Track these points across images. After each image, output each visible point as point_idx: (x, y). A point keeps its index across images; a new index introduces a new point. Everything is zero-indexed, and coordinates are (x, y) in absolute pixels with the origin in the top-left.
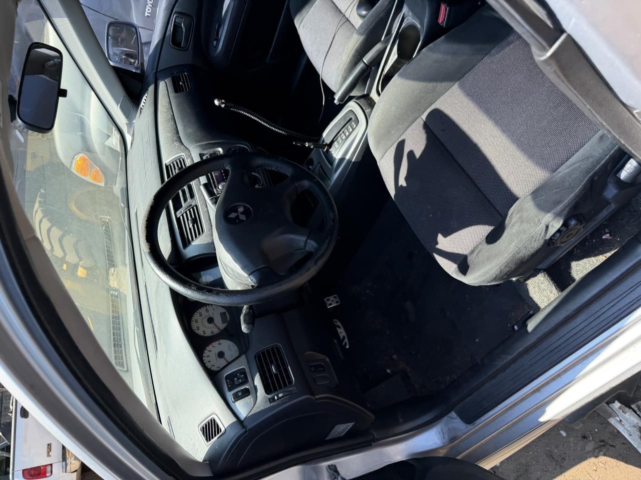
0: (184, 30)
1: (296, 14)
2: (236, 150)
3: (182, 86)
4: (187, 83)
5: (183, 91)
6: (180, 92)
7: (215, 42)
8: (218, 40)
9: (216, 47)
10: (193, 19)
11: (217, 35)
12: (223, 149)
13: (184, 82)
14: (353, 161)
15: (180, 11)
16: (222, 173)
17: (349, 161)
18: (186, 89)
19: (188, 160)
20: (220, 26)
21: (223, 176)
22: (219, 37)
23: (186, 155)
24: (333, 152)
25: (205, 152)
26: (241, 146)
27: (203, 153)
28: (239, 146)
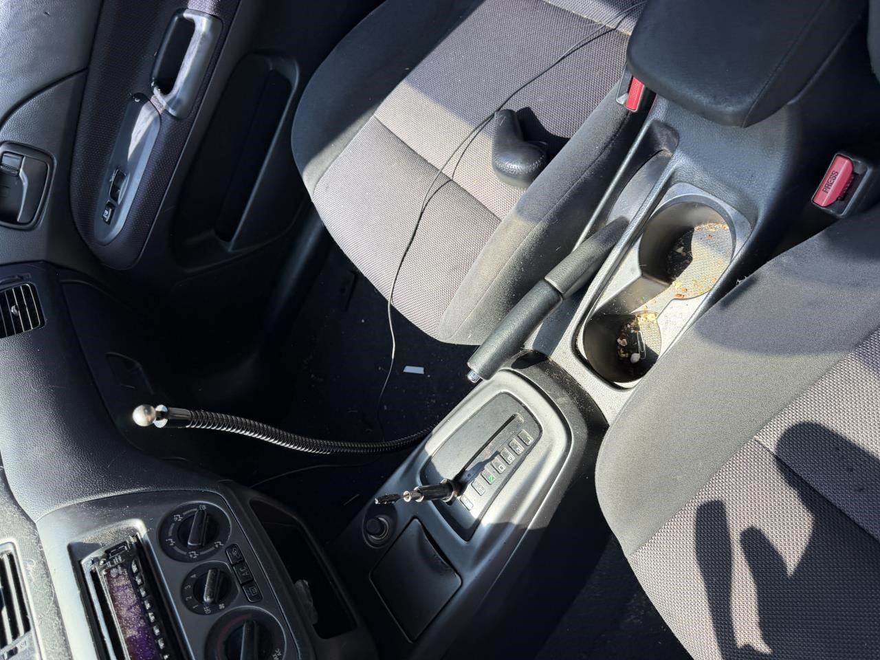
0: (25, 184)
1: (307, 160)
2: (188, 520)
3: (16, 317)
4: (32, 310)
5: (19, 331)
6: (11, 333)
7: (106, 212)
8: (114, 207)
9: (109, 222)
10: (52, 160)
11: (114, 196)
12: (147, 525)
13: (21, 308)
14: (529, 527)
15: (16, 139)
16: (149, 624)
17: (520, 529)
18: (27, 327)
19: (30, 567)
20: (121, 177)
21: (156, 638)
22: (119, 202)
23: (20, 541)
24: (468, 505)
25: (87, 538)
26: (204, 503)
27: (81, 545)
28: (197, 506)
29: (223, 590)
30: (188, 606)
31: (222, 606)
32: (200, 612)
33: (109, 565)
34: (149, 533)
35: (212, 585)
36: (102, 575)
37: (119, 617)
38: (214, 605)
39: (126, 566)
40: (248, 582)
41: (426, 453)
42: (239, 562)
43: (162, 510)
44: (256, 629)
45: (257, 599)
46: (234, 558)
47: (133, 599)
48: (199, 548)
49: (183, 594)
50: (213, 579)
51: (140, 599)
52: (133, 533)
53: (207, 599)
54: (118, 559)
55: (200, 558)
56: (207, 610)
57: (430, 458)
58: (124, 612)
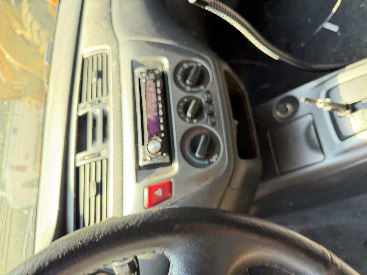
2: (190, 68)
12: (170, 63)
16: (159, 116)
21: (161, 124)
23: (112, 50)
25: (140, 59)
26: (201, 62)
27: (137, 62)
28: (196, 63)
29: (198, 113)
30: (179, 114)
31: (195, 121)
32: (184, 119)
33: (147, 78)
34: (170, 69)
35: (194, 108)
36: (143, 81)
37: (147, 106)
38: (191, 119)
39: (155, 81)
40: (211, 114)
41: (337, 80)
42: (210, 102)
43: (179, 58)
44: (209, 140)
45: (213, 124)
46: (208, 98)
47: (155, 100)
48: (192, 86)
49: (178, 107)
50: (195, 106)
51: (158, 102)
52: (162, 65)
53: (189, 114)
54: (152, 76)
55: (191, 92)
56: (187, 120)
57: (339, 84)
58: (149, 104)
